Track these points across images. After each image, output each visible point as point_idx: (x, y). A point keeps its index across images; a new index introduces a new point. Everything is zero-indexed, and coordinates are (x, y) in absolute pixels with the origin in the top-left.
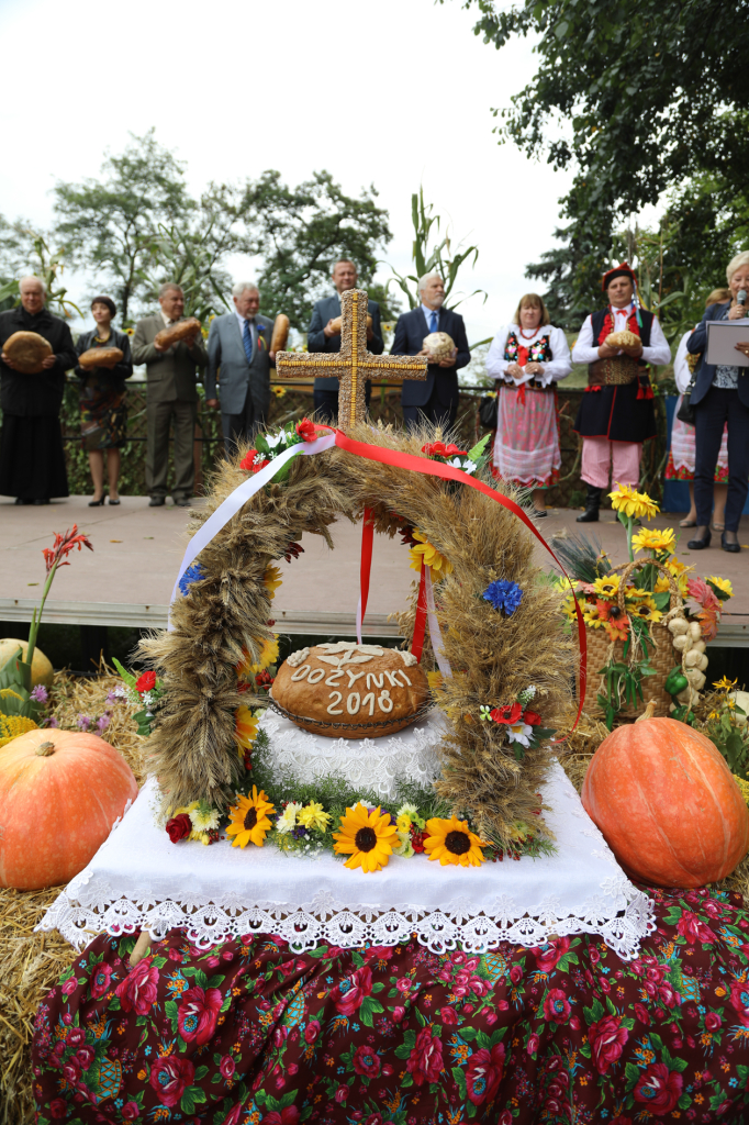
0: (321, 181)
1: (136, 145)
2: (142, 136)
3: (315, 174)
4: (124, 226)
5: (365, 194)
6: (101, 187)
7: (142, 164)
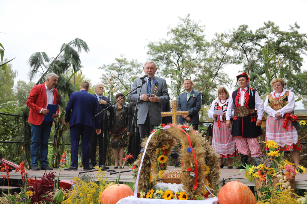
0: (268, 26)
1: (182, 22)
2: (184, 18)
3: (265, 23)
4: (177, 58)
5: (292, 28)
6: (168, 42)
7: (184, 30)
